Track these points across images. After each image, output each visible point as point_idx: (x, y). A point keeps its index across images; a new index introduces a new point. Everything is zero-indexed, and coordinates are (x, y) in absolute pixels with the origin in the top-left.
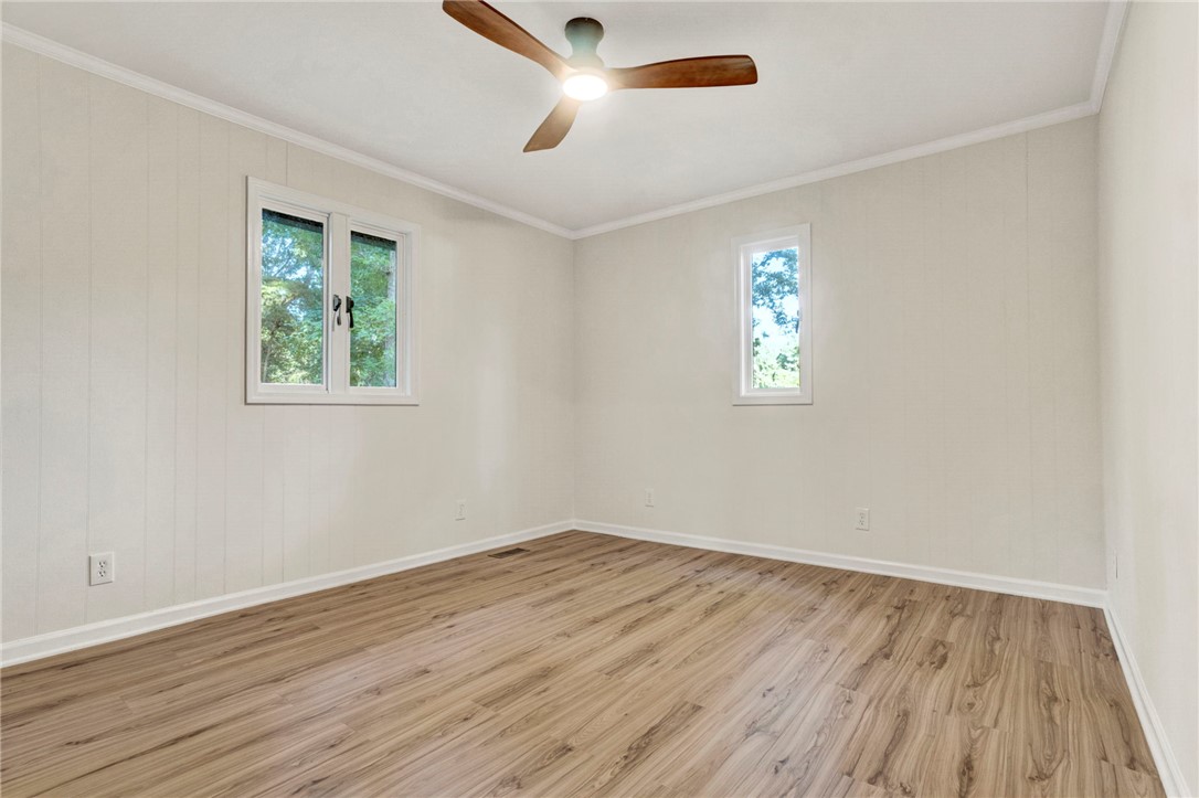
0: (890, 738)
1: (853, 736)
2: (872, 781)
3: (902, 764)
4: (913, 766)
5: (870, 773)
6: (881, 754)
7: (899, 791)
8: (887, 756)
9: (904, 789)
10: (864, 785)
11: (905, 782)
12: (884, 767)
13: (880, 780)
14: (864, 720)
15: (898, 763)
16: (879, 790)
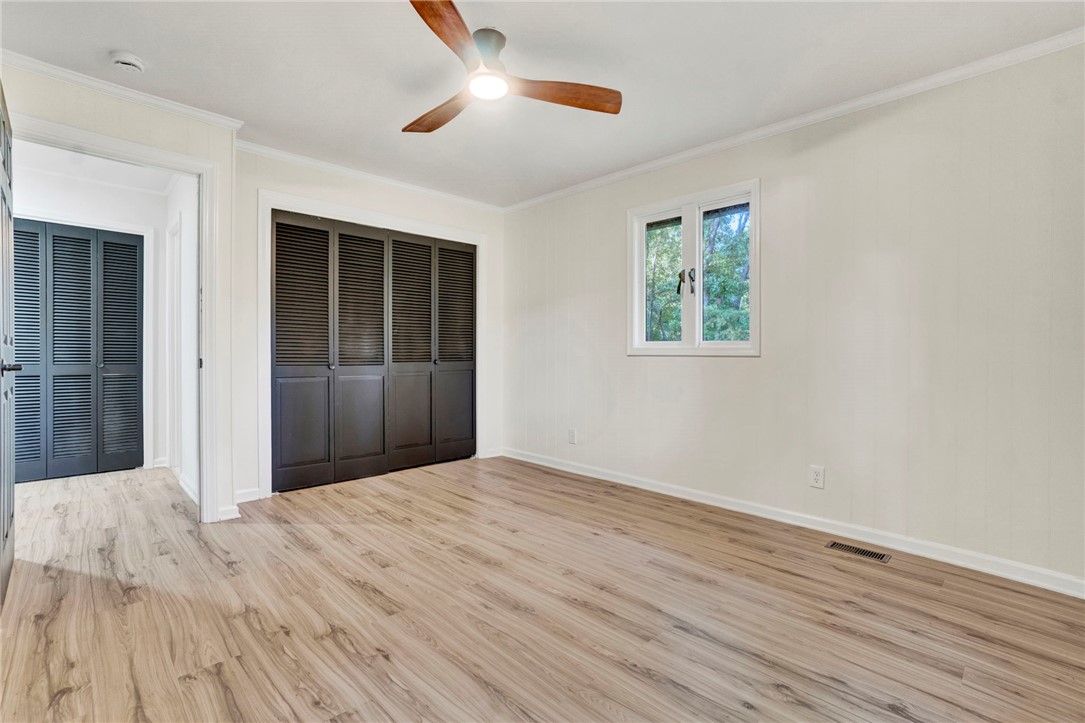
0: (238, 703)
1: (269, 678)
2: (219, 666)
3: (208, 692)
4: (198, 699)
5: (226, 668)
6: (232, 685)
7: (193, 674)
8: (226, 688)
9: (190, 677)
10: (221, 659)
11: (194, 682)
12: (220, 678)
13: (214, 671)
14: (279, 699)
15: (211, 690)
16: (208, 664)
